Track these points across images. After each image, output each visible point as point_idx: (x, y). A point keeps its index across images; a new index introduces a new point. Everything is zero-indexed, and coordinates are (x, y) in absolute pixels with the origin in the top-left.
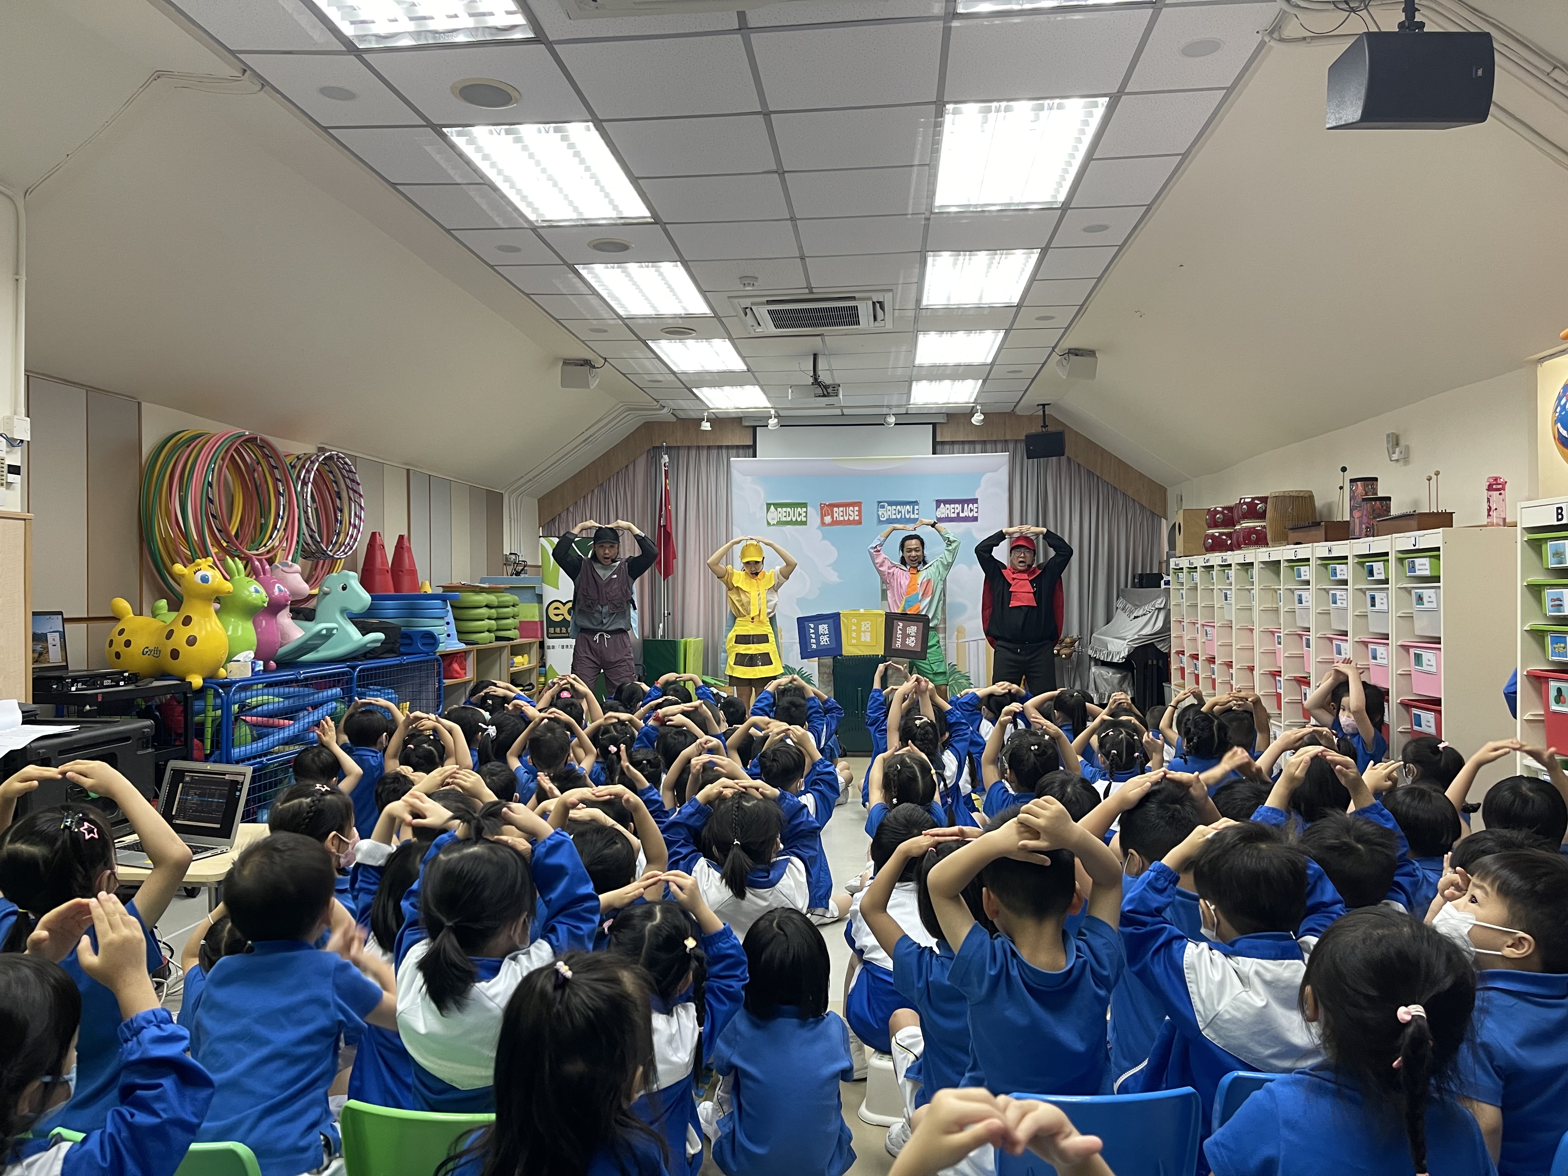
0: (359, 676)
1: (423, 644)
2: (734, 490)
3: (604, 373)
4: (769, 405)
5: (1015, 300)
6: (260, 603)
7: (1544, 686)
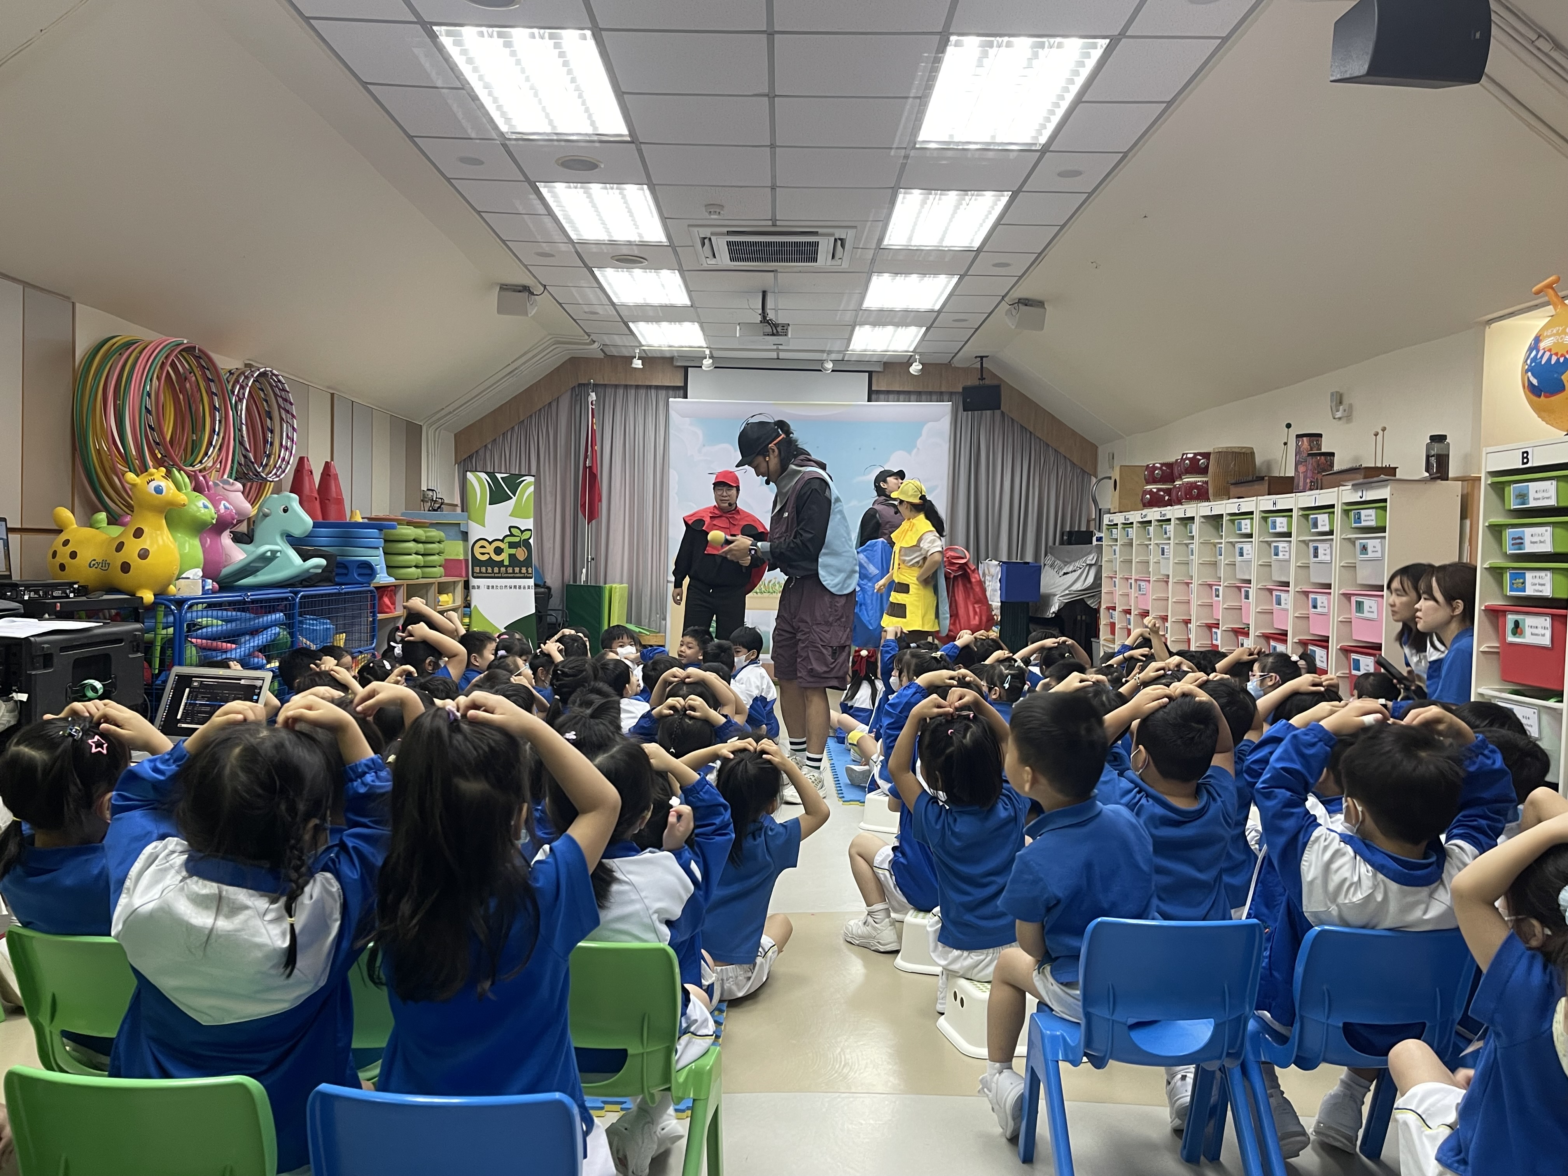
0: (300, 603)
1: (359, 575)
2: (671, 431)
3: (543, 301)
4: (705, 345)
5: (976, 244)
6: (208, 518)
7: (1501, 620)
